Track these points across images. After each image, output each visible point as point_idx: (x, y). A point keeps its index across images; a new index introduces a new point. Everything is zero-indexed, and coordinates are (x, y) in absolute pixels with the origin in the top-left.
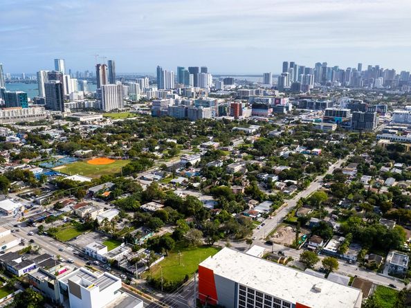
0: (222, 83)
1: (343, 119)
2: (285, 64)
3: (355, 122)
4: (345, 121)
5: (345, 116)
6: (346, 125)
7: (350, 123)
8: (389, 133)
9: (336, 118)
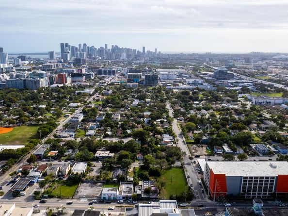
0: (20, 59)
1: (140, 80)
2: (62, 45)
3: (147, 81)
4: (141, 81)
5: (141, 78)
6: (142, 83)
7: (144, 82)
8: (168, 86)
9: (136, 79)
